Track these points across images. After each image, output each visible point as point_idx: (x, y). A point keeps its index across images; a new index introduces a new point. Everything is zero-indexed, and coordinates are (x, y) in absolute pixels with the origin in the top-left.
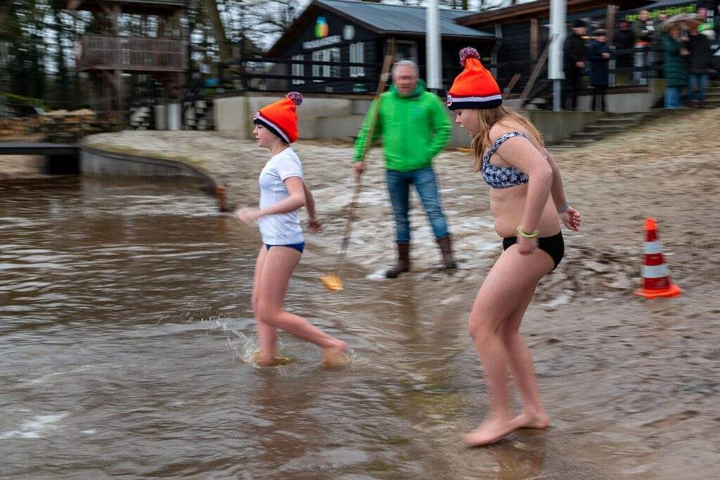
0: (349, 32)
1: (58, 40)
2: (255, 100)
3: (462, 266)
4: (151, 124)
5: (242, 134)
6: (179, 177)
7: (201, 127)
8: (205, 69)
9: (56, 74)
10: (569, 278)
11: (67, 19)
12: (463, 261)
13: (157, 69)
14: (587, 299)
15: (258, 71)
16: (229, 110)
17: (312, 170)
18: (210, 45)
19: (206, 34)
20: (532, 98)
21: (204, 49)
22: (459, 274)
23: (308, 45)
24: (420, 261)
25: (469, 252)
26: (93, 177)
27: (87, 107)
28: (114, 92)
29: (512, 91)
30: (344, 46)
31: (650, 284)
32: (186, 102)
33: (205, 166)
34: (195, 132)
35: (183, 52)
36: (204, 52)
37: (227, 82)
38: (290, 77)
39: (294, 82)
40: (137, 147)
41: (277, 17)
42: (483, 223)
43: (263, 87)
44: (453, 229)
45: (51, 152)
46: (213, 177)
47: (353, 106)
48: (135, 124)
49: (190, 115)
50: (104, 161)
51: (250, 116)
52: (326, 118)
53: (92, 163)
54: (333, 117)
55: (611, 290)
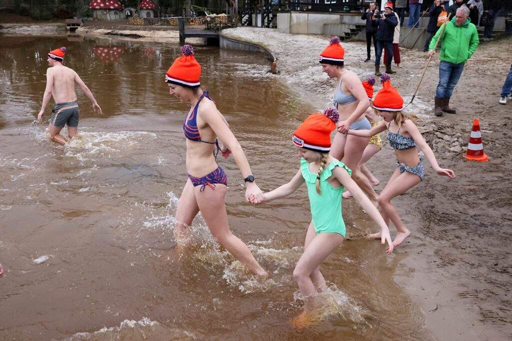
2: (295, 15)
4: (250, 23)
5: (288, 31)
6: (259, 52)
7: (270, 27)
16: (282, 18)
26: (224, 49)
27: (225, 12)
32: (265, 14)
33: (270, 48)
34: (268, 29)
37: (283, 5)
40: (242, 36)
45: (208, 36)
46: (273, 54)
47: (342, 18)
48: (243, 23)
49: (266, 20)
50: (228, 42)
51: (291, 23)
52: (328, 24)
53: (223, 43)
54: (331, 24)
55: (449, 151)
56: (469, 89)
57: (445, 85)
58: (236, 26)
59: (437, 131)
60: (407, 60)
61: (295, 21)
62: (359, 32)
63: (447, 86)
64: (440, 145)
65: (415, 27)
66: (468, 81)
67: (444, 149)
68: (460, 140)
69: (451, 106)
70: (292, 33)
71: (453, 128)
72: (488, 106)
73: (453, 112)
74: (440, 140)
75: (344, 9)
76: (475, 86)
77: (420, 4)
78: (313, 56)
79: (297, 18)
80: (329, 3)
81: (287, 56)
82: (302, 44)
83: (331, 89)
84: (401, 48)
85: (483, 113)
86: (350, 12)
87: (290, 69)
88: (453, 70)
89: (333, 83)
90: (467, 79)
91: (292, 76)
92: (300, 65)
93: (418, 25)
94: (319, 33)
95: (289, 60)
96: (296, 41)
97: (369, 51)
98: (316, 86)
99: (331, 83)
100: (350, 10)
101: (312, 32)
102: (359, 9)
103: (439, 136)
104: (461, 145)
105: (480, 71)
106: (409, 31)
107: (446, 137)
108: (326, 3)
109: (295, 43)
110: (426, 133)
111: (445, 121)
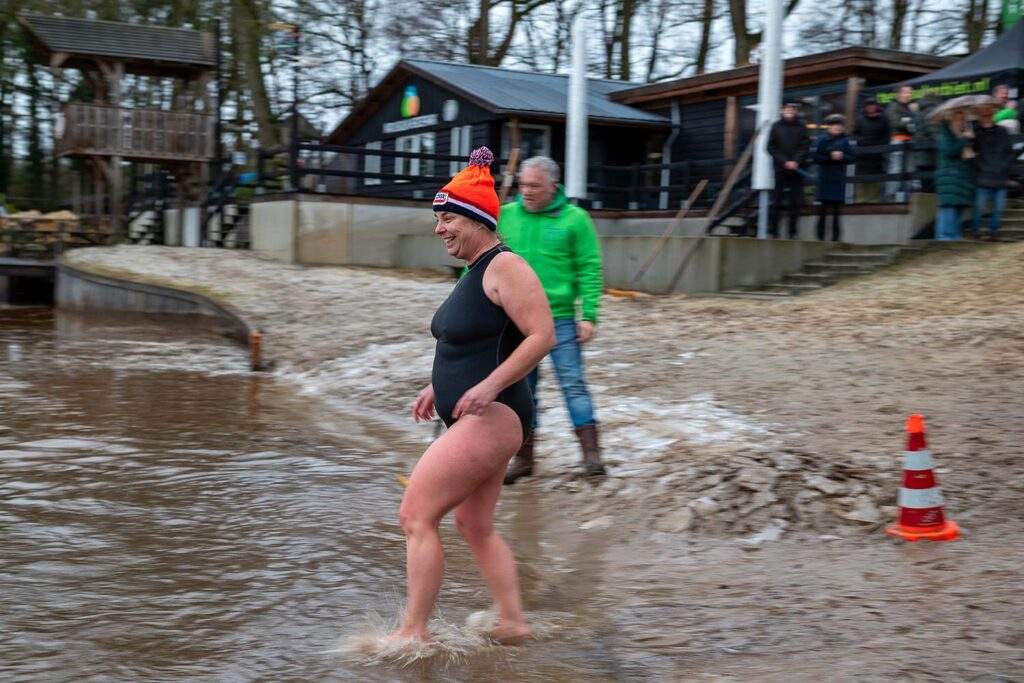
0: (451, 110)
1: (33, 109)
2: (309, 207)
3: (612, 471)
4: (158, 236)
5: (288, 255)
6: (196, 318)
7: (229, 244)
8: (239, 159)
9: (27, 158)
10: (781, 501)
11: (46, 81)
12: (615, 464)
13: (170, 156)
14: (810, 536)
15: (315, 163)
16: (271, 219)
17: (388, 313)
18: (247, 123)
19: (241, 107)
20: (723, 219)
21: (238, 128)
22: (609, 485)
23: (389, 128)
24: (551, 461)
25: (625, 452)
26: (71, 311)
27: (69, 208)
28: (108, 188)
29: (694, 206)
30: (442, 130)
31: (910, 518)
32: (210, 206)
33: (234, 302)
34: (221, 250)
35: (209, 133)
36: (238, 134)
37: (272, 179)
38: (361, 175)
39: (369, 182)
40: (136, 269)
41: (345, 85)
42: (646, 407)
43: (321, 188)
44: (600, 414)
45: (15, 272)
46: (244, 318)
48: (134, 235)
49: (214, 225)
50: (88, 287)
51: (301, 230)
53: (70, 291)
55: (848, 523)
56: (850, 379)
58: (114, 243)
61: (310, 225)
70: (301, 261)
78: (378, 320)
79: (318, 216)
81: (292, 321)
82: (336, 290)
87: (309, 354)
91: (314, 375)
92: (337, 342)
95: (302, 333)
96: (318, 283)
98: (401, 392)
101: (363, 261)
109: (312, 287)
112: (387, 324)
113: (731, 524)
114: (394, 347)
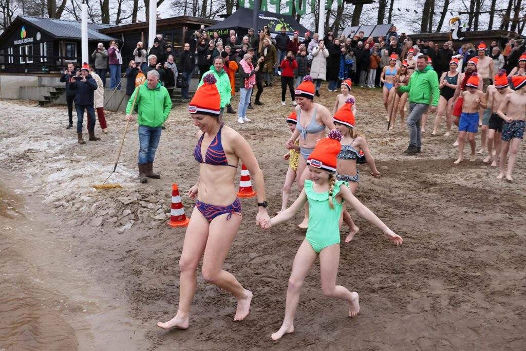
0: (39, 36)
10: (133, 213)
14: (142, 226)
23: (16, 42)
30: (36, 43)
47: (40, 80)
52: (25, 87)
54: (29, 87)
55: (155, 220)
57: (146, 150)
59: (141, 200)
60: (112, 124)
62: (60, 95)
63: (148, 150)
64: (145, 215)
65: (118, 89)
66: (171, 143)
67: (149, 218)
68: (164, 206)
69: (155, 171)
71: (157, 194)
72: (189, 168)
73: (157, 177)
74: (145, 209)
75: (43, 70)
76: (177, 148)
77: (120, 64)
78: (8, 126)
80: (24, 62)
83: (29, 164)
84: (105, 112)
85: (185, 175)
86: (49, 73)
88: (152, 134)
89: (31, 156)
90: (169, 141)
93: (120, 86)
94: (15, 97)
97: (71, 116)
98: (11, 161)
99: (28, 156)
100: (50, 70)
101: (7, 98)
102: (59, 70)
103: (143, 205)
104: (166, 212)
105: (181, 133)
106: (112, 93)
107: (151, 205)
108: (21, 63)
110: (131, 203)
111: (150, 188)
112: (11, 128)
113: (115, 223)
114: (11, 139)
